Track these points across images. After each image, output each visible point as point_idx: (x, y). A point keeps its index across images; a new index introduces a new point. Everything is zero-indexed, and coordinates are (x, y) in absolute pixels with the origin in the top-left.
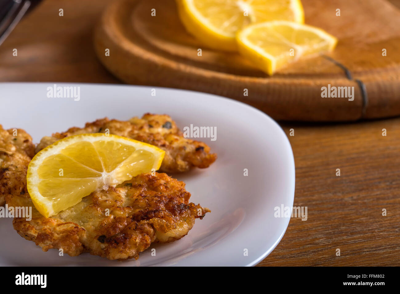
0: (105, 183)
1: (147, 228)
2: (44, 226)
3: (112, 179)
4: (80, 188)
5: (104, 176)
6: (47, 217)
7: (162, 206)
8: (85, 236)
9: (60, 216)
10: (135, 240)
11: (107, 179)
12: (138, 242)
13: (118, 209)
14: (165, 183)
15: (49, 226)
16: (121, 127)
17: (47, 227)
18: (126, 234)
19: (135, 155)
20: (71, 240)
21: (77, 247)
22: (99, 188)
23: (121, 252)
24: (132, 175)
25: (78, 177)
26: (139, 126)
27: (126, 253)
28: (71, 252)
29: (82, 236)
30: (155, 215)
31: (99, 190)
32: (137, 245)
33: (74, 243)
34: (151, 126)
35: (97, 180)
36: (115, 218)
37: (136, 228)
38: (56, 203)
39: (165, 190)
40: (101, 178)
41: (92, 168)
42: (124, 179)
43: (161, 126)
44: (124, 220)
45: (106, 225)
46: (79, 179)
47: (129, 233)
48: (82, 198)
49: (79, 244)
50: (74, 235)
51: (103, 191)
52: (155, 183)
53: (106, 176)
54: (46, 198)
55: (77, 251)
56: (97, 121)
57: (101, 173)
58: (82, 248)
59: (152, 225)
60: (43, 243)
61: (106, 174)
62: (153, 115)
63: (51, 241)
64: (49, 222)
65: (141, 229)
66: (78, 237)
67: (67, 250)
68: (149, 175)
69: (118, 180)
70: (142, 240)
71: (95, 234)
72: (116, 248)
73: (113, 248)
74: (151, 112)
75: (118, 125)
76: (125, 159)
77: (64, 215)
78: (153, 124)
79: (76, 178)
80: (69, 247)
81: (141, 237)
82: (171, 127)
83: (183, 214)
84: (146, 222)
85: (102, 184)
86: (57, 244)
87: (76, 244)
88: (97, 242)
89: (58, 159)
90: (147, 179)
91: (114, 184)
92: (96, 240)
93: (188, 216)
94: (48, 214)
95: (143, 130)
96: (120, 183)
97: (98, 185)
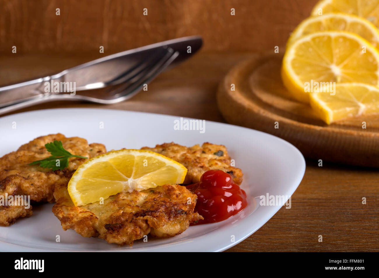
0: (130, 187)
1: (140, 222)
2: (70, 212)
3: (137, 185)
4: (106, 188)
5: (130, 181)
6: (76, 206)
7: (162, 209)
8: (97, 224)
9: (88, 207)
10: (127, 230)
11: (133, 184)
12: (129, 231)
13: (129, 206)
14: (179, 193)
15: (74, 212)
16: (177, 150)
17: (72, 213)
18: (122, 226)
19: (164, 169)
20: (84, 225)
21: (89, 230)
22: (125, 190)
23: (114, 237)
24: (156, 184)
25: (110, 179)
26: (193, 151)
27: (118, 239)
28: (82, 233)
29: (95, 223)
30: (151, 214)
31: (124, 191)
32: (128, 234)
33: (87, 227)
34: (204, 152)
35: (123, 183)
36: (123, 213)
37: (131, 221)
38: (84, 196)
39: (176, 198)
40: (126, 182)
41: (124, 175)
42: (150, 187)
43: (213, 153)
44: (127, 215)
45: (114, 217)
46: (109, 181)
47: (125, 224)
48: (109, 196)
49: (91, 229)
50: (87, 221)
51: (128, 193)
52: (171, 192)
53: (131, 181)
54: (78, 191)
55: (88, 234)
56: (164, 144)
57: (128, 179)
58: (93, 232)
59: (146, 221)
60: (64, 223)
61: (132, 180)
62: (211, 144)
63: (70, 223)
64: (75, 209)
65: (135, 223)
66: (91, 223)
67: (80, 231)
68: (169, 186)
69: (143, 186)
70: (133, 230)
71: (105, 223)
72: (111, 234)
73: (109, 233)
74: (210, 142)
75: (176, 148)
76: (153, 171)
77: (91, 207)
78: (207, 151)
79: (108, 180)
80: (82, 229)
81: (133, 228)
82: (222, 155)
83: (178, 217)
84: (142, 218)
85: (127, 187)
86: (74, 226)
87: (89, 228)
88: (104, 229)
89: (104, 165)
90: (167, 188)
91: (139, 189)
92: (104, 228)
93: (183, 219)
94: (76, 203)
95: (195, 154)
96: (145, 189)
97: (124, 187)
